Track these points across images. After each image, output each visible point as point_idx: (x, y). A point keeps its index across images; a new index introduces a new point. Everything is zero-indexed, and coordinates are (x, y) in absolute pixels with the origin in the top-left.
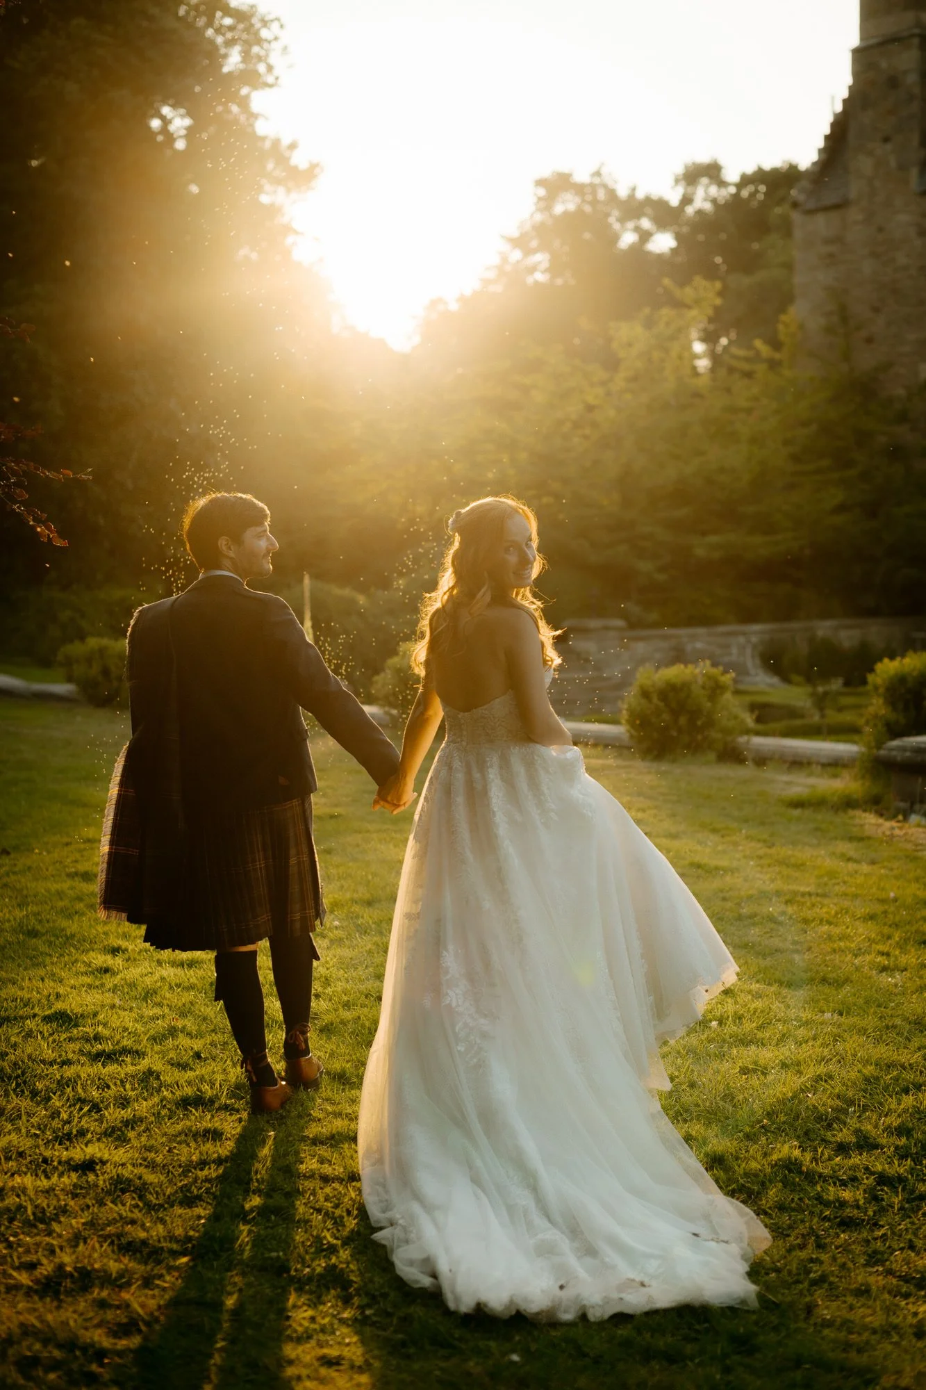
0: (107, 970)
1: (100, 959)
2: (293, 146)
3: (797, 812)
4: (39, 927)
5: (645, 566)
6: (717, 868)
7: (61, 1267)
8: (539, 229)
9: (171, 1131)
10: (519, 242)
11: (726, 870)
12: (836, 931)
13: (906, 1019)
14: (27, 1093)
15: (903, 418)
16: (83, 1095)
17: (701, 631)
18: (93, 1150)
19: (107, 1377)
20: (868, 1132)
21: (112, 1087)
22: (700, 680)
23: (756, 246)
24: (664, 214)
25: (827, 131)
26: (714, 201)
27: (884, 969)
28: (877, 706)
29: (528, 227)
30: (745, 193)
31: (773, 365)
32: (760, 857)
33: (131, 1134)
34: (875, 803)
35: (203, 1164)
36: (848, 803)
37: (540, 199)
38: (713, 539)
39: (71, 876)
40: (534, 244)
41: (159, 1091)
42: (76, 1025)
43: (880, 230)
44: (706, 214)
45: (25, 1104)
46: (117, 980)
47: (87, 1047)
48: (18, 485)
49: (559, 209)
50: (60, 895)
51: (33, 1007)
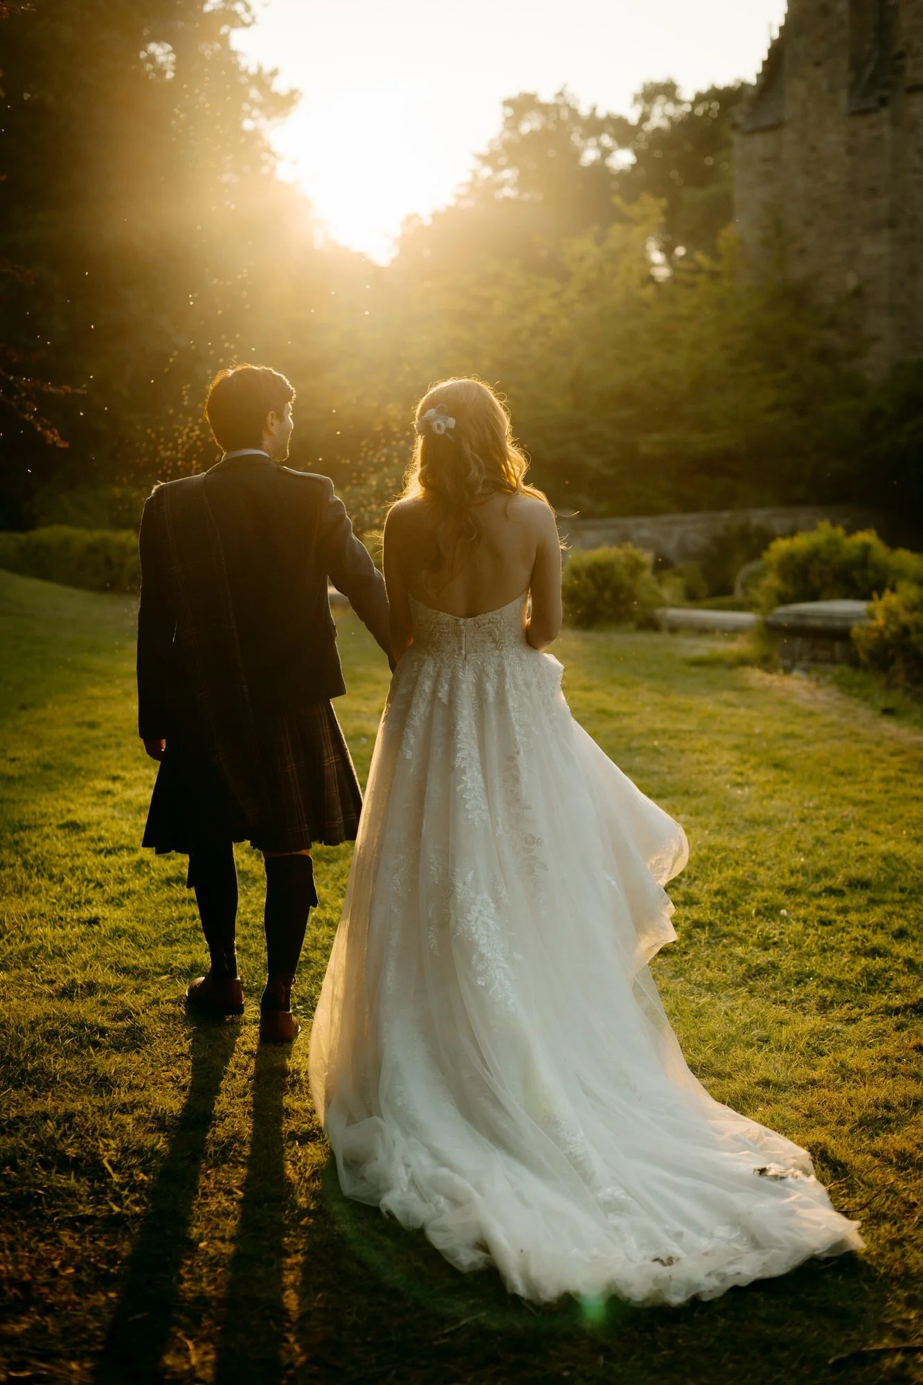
0: (108, 792)
1: (102, 785)
2: (274, 73)
3: (694, 670)
4: (52, 762)
5: (593, 462)
6: (618, 714)
7: (73, 981)
8: (508, 147)
9: (158, 900)
10: (488, 159)
11: (624, 714)
12: (703, 758)
13: (741, 817)
14: (45, 875)
15: (832, 323)
16: (89, 876)
17: (645, 520)
18: (96, 911)
19: (107, 1044)
20: (693, 894)
21: (112, 870)
22: (623, 560)
23: (709, 161)
24: (623, 132)
25: (765, 56)
26: (670, 119)
27: (739, 785)
28: (772, 581)
29: (498, 146)
30: (700, 111)
31: (714, 276)
32: (656, 704)
33: (127, 902)
34: (765, 663)
35: (180, 919)
36: (743, 662)
37: (507, 119)
38: (657, 437)
39: (80, 725)
40: (503, 160)
41: (148, 873)
42: (84, 831)
43: (813, 149)
44: (663, 132)
45: (44, 883)
46: (116, 799)
47: (92, 846)
48: (28, 398)
49: (525, 128)
50: (70, 739)
51: (49, 818)
